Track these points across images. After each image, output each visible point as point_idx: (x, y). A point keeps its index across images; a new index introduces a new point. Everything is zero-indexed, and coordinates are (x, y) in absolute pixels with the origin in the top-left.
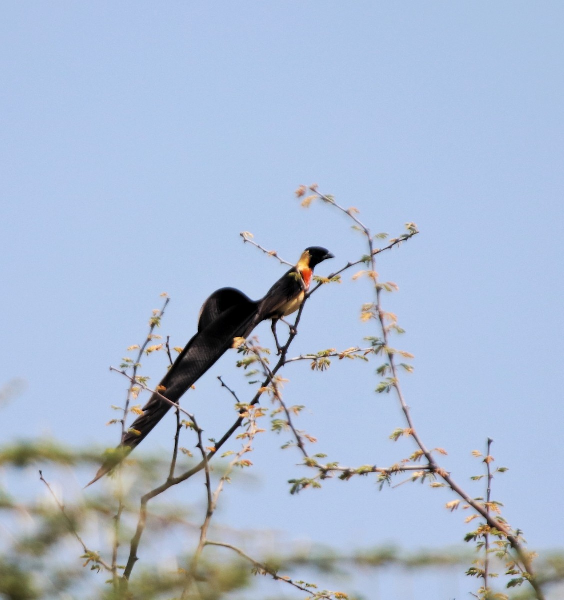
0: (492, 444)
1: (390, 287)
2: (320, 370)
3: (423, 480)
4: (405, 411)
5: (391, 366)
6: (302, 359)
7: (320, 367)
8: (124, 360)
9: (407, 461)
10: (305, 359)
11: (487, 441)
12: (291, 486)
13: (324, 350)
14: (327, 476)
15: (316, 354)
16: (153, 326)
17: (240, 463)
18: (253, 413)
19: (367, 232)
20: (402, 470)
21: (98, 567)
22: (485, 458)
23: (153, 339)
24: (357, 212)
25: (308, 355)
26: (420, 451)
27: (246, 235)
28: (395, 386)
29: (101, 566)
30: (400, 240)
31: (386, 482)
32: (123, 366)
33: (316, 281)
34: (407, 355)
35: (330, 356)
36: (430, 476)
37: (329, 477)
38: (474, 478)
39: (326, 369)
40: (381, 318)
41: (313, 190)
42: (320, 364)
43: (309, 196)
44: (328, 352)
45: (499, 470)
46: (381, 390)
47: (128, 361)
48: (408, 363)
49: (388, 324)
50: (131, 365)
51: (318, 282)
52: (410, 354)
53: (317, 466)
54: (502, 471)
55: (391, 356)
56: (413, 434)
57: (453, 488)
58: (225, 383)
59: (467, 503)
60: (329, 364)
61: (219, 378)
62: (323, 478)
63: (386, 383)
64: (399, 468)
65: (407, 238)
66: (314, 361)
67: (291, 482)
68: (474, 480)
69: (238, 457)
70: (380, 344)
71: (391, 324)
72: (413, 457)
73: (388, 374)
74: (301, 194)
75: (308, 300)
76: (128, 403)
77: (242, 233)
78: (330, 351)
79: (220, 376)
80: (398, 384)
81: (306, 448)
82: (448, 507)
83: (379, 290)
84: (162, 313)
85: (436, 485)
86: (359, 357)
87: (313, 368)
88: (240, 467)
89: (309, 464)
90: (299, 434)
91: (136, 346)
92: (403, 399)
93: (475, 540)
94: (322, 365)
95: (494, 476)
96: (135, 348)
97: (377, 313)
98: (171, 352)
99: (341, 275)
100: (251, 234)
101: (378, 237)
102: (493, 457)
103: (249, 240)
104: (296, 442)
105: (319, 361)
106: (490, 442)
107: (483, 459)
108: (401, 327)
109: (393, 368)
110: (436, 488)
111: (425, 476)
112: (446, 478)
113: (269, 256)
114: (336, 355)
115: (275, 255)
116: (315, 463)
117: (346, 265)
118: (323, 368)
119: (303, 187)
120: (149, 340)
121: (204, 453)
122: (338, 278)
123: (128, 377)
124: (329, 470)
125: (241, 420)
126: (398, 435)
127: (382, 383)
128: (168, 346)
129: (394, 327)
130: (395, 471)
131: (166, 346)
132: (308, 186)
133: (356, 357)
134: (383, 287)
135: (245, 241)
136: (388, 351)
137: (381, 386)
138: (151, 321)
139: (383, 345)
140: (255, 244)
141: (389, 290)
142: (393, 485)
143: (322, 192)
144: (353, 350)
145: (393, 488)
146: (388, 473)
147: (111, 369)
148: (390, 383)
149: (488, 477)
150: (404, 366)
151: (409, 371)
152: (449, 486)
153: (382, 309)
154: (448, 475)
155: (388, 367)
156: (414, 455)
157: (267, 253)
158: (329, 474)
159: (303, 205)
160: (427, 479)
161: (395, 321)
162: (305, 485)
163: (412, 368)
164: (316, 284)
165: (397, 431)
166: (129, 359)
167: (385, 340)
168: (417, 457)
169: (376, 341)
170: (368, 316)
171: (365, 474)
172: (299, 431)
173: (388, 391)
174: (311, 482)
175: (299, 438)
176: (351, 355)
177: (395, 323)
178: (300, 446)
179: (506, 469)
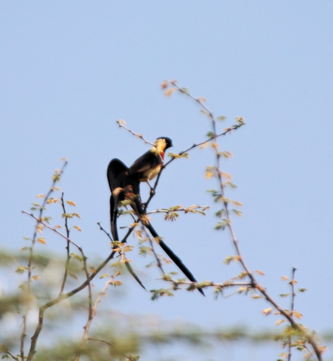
0: (296, 272)
1: (227, 155)
2: (170, 220)
3: (247, 293)
4: (235, 243)
5: (226, 211)
6: (158, 212)
7: (170, 218)
8: (33, 204)
9: (236, 279)
10: (160, 212)
11: (292, 269)
12: (152, 294)
13: (174, 206)
14: (178, 287)
15: (168, 208)
16: (55, 181)
17: (113, 283)
18: (123, 248)
19: (211, 115)
20: (232, 285)
21: (7, 356)
22: (290, 282)
23: (55, 190)
24: (204, 100)
25: (163, 210)
26: (245, 272)
27: (121, 122)
28: (228, 225)
29: (9, 356)
30: (232, 128)
31: (220, 293)
32: (33, 209)
33: (170, 157)
34: (237, 204)
35: (179, 210)
36: (252, 290)
37: (179, 289)
38: (282, 295)
39: (175, 220)
40: (220, 176)
41: (173, 84)
42: (171, 216)
43: (170, 88)
44: (177, 208)
45: (300, 290)
46: (218, 228)
47: (36, 205)
48: (238, 209)
49: (224, 181)
50: (38, 208)
51: (171, 157)
52: (240, 202)
53: (171, 281)
54: (302, 291)
55: (226, 204)
56: (240, 260)
57: (268, 299)
58: (103, 228)
59: (277, 310)
60: (177, 216)
61: (99, 224)
62: (175, 289)
63: (222, 223)
64: (230, 284)
65: (236, 127)
66: (166, 214)
67: (152, 291)
68: (282, 296)
69: (112, 278)
70: (218, 195)
71: (227, 181)
72: (240, 276)
73: (223, 217)
74: (165, 87)
75: (164, 170)
76: (35, 235)
77: (118, 120)
78: (178, 207)
79: (99, 222)
80: (231, 224)
81: (163, 267)
82: (264, 313)
83: (218, 156)
84: (62, 172)
85: (256, 297)
86: (199, 212)
87: (166, 219)
88: (113, 285)
89: (165, 279)
90: (159, 257)
91: (42, 194)
92: (234, 235)
93: (282, 340)
94: (172, 217)
95: (297, 294)
96: (42, 196)
97: (217, 173)
98: (65, 204)
99: (188, 152)
100: (124, 122)
101: (219, 119)
102: (297, 281)
103: (123, 126)
104: (156, 263)
105: (170, 214)
106: (294, 270)
107: (289, 282)
108: (234, 183)
109: (227, 213)
110: (256, 299)
111: (248, 290)
112: (263, 292)
113: (137, 137)
114: (183, 210)
115: (141, 137)
116: (169, 278)
117: (192, 145)
118: (173, 219)
119: (166, 81)
120: (52, 190)
121: (87, 275)
122: (186, 155)
123: (35, 218)
124: (180, 283)
125: (114, 253)
126: (229, 260)
127: (219, 223)
128: (62, 200)
129: (229, 183)
130: (226, 286)
131: (61, 199)
132: (170, 81)
133: (197, 212)
134: (222, 155)
135: (120, 126)
136: (224, 200)
137: (218, 225)
138: (54, 177)
139: (220, 196)
140: (127, 128)
141: (226, 156)
142: (225, 296)
143: (180, 86)
144: (195, 207)
145: (225, 298)
146: (222, 287)
147: (23, 212)
148: (224, 223)
149: (292, 295)
150: (235, 211)
151: (239, 214)
152: (265, 297)
153: (221, 170)
154: (264, 289)
155: (223, 211)
156: (241, 275)
157: (136, 135)
158: (179, 286)
159: (166, 95)
160: (249, 292)
161: (230, 179)
162: (162, 294)
163: (241, 213)
164: (170, 158)
165: (229, 258)
166: (37, 203)
167: (222, 192)
168: (243, 276)
169: (215, 192)
170: (210, 174)
171: (205, 287)
172: (159, 255)
173: (223, 229)
174: (166, 292)
175: (158, 260)
176: (193, 210)
177: (229, 180)
178: (159, 265)
179: (305, 290)
